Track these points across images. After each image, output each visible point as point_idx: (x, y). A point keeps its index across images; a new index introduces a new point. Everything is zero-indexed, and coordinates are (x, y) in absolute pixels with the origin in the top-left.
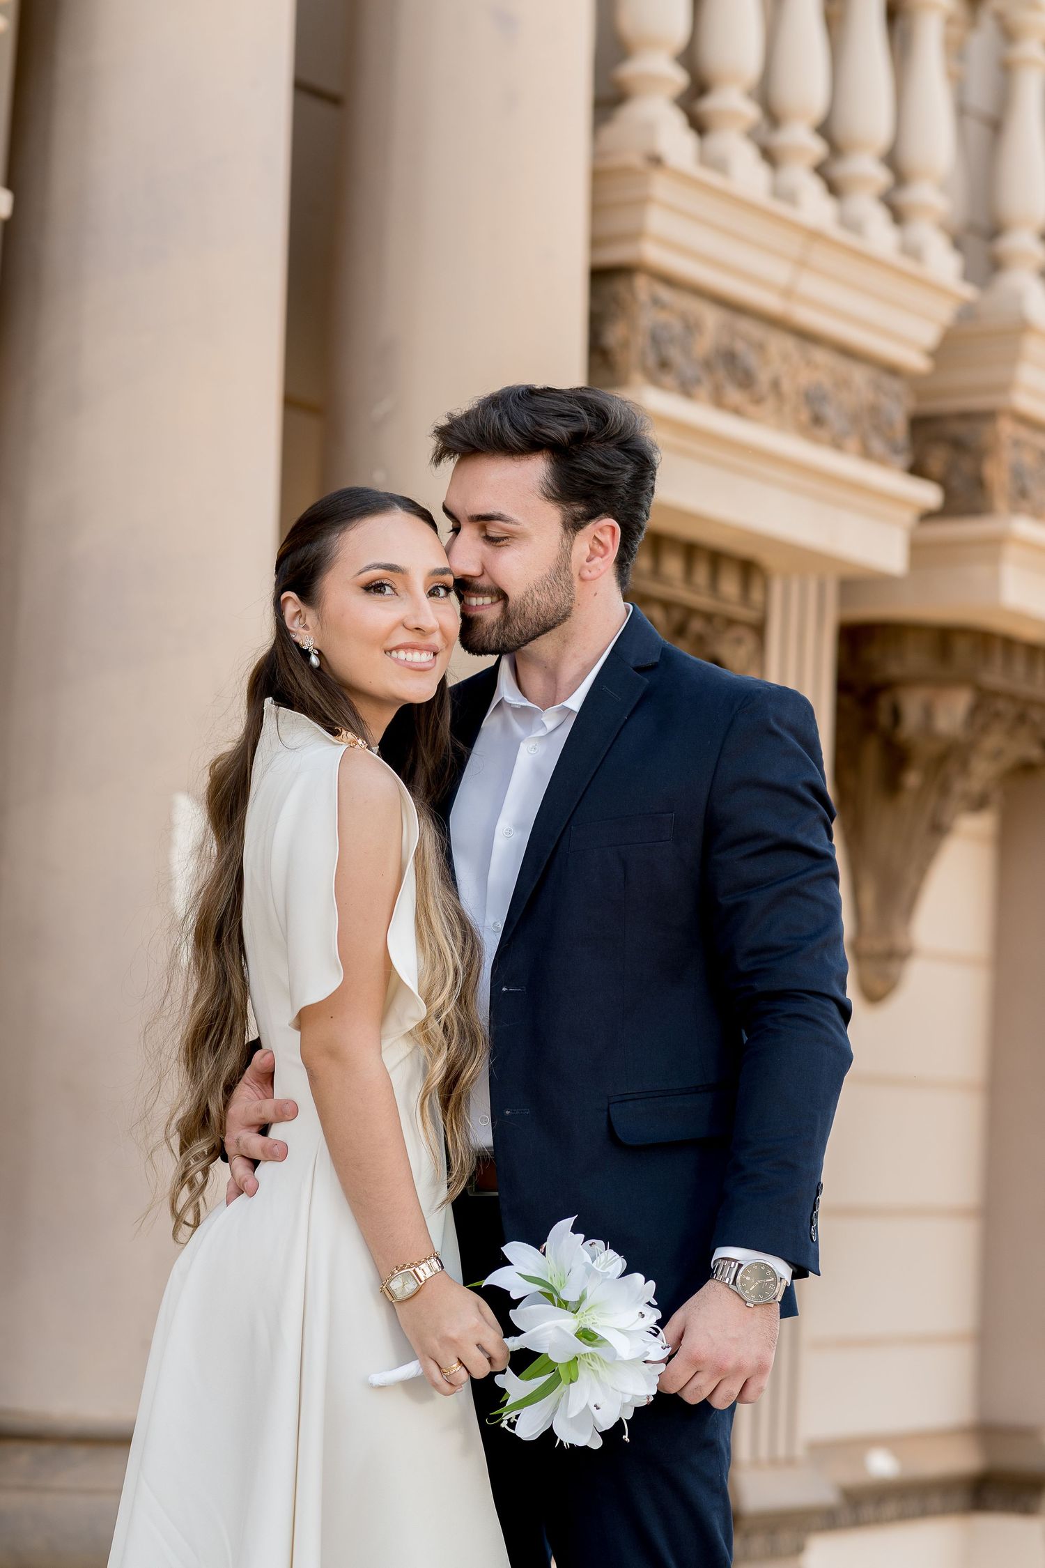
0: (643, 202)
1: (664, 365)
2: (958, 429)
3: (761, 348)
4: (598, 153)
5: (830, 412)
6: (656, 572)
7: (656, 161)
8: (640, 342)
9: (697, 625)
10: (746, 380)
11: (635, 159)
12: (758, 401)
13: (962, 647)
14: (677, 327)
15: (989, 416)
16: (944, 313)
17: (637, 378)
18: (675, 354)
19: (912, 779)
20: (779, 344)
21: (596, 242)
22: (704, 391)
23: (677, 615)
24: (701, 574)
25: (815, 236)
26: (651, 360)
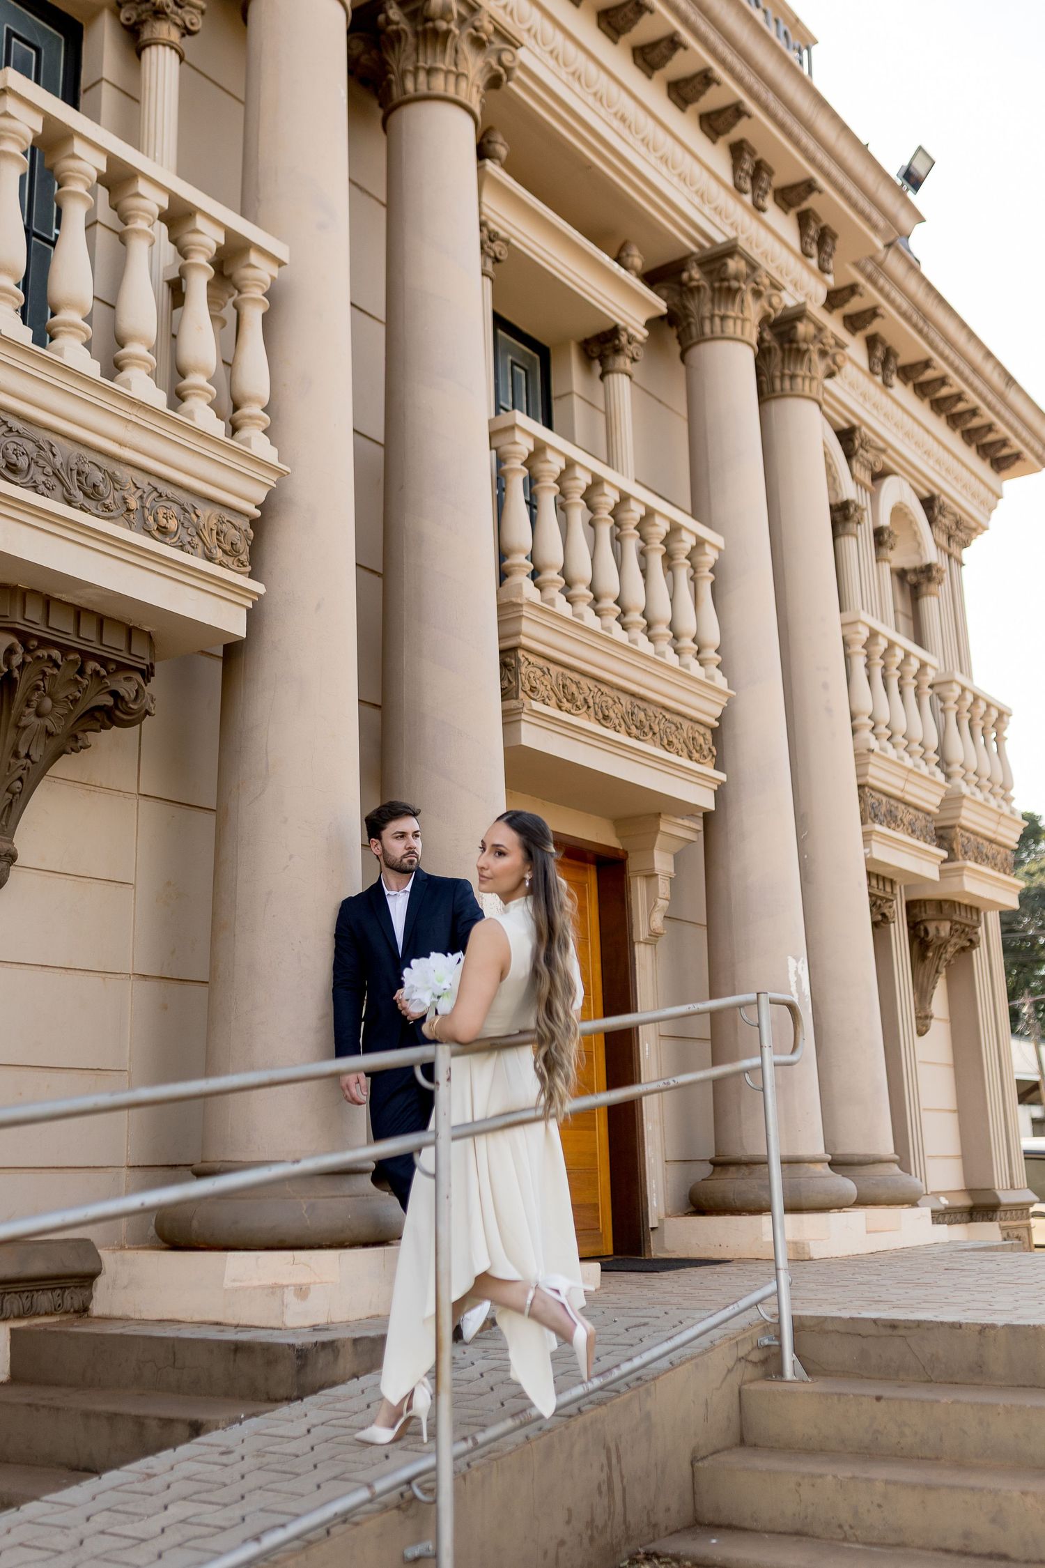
0: (869, 764)
1: (876, 814)
4: (855, 747)
5: (916, 828)
7: (869, 748)
10: (894, 819)
11: (865, 750)
12: (898, 825)
14: (877, 802)
21: (859, 777)
25: (909, 770)
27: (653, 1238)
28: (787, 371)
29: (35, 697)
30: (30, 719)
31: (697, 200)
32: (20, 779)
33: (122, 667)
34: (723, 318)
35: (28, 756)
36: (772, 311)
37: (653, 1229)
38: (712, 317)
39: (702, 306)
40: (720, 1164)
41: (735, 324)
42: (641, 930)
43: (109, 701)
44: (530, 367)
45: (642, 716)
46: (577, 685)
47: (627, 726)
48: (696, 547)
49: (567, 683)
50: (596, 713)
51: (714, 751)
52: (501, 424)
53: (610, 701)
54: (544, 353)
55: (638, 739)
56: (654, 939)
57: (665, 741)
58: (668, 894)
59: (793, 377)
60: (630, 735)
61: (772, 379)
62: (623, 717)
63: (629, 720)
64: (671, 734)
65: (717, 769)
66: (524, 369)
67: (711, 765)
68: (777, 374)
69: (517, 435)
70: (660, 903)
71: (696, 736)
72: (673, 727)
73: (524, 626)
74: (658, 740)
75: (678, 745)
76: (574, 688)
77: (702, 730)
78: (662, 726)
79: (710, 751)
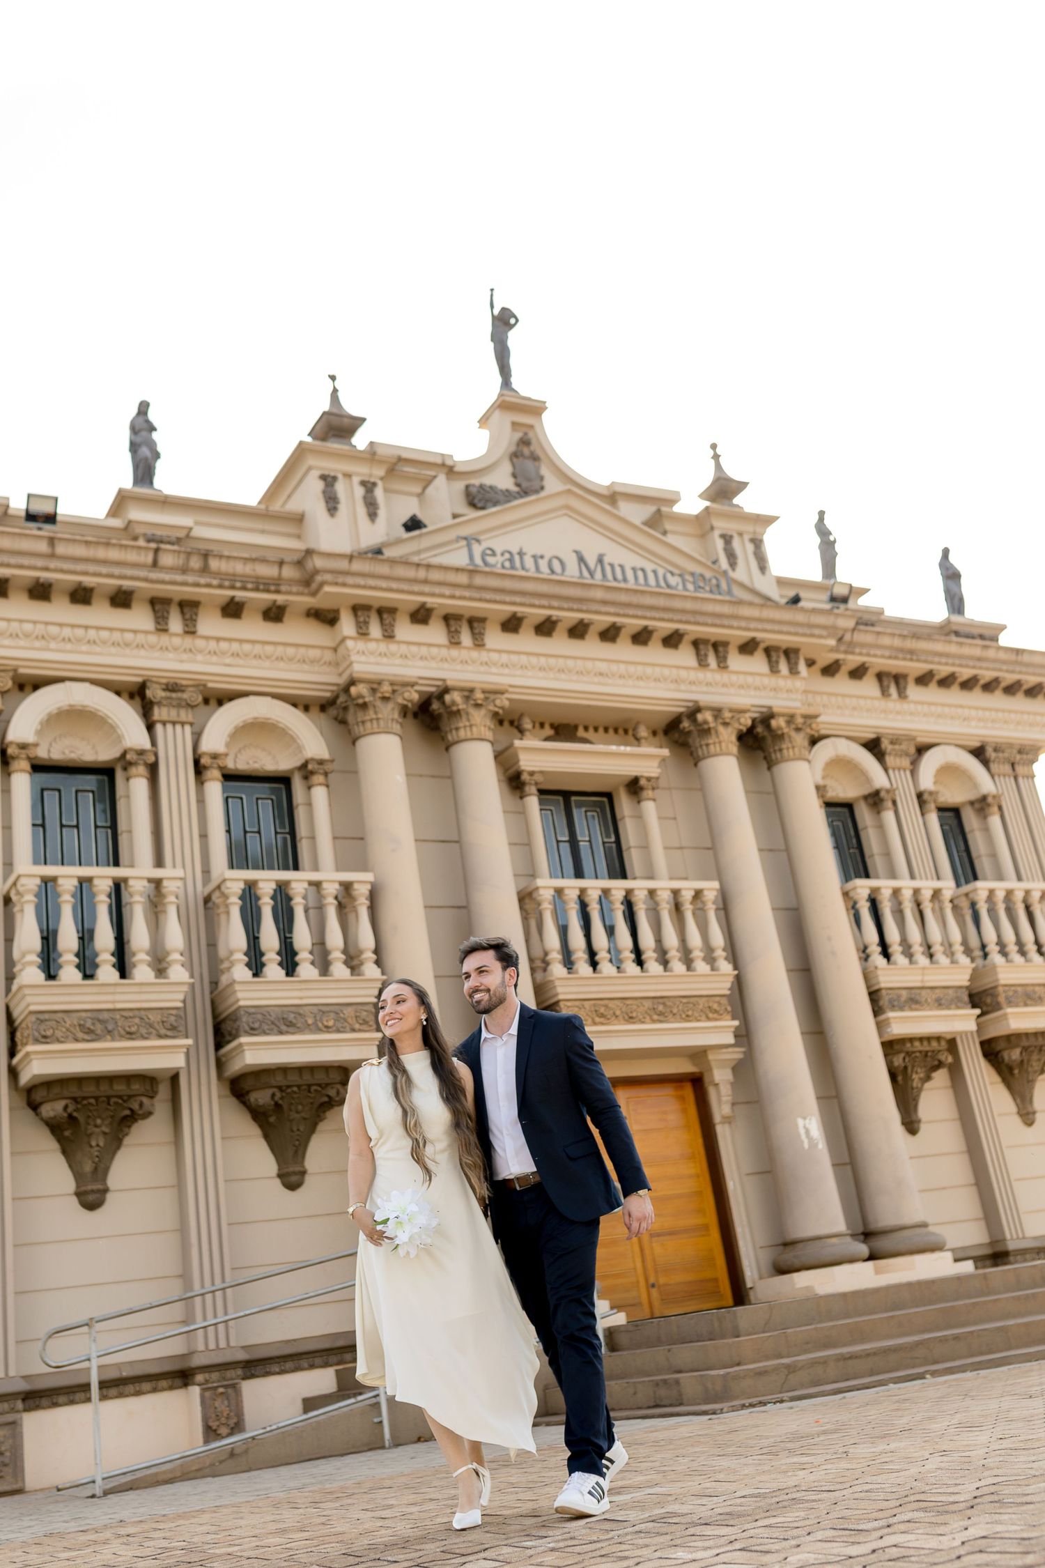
0: (877, 976)
1: (893, 1006)
2: (990, 991)
3: (920, 994)
5: (943, 1002)
6: (912, 1045)
7: (876, 968)
8: (886, 1003)
9: (929, 1054)
10: (918, 1003)
11: (873, 969)
12: (922, 1006)
13: (1013, 1039)
14: (895, 997)
15: (996, 987)
16: (969, 971)
17: (888, 1010)
18: (896, 1003)
19: (1016, 1071)
20: (924, 992)
21: (868, 987)
22: (906, 1008)
23: (923, 1053)
24: (925, 1043)
25: (924, 968)
26: (890, 1006)
27: (751, 1293)
29: (293, 1107)
30: (294, 1115)
31: (673, 686)
32: (298, 1140)
33: (327, 1085)
34: (707, 745)
35: (298, 1130)
36: (741, 727)
37: (751, 1288)
38: (701, 746)
39: (695, 741)
40: (788, 1244)
41: (715, 747)
42: (717, 1118)
43: (326, 1099)
44: (600, 808)
45: (661, 1008)
46: (606, 1006)
47: (651, 1016)
48: (698, 894)
49: (597, 1009)
50: (624, 1017)
51: (729, 1009)
52: (532, 887)
53: (635, 1007)
54: (609, 796)
55: (661, 1021)
56: (728, 1120)
57: (684, 1016)
58: (730, 1092)
59: (781, 750)
60: (654, 1021)
61: (770, 753)
62: (646, 1013)
63: (651, 1013)
64: (688, 1011)
65: (733, 1018)
66: (596, 811)
67: (729, 1017)
68: (771, 750)
69: (542, 892)
70: (724, 1099)
71: (711, 1005)
72: (691, 1005)
73: (559, 990)
74: (678, 1017)
75: (696, 1014)
76: (602, 1010)
77: (717, 999)
78: (680, 1008)
79: (726, 1009)
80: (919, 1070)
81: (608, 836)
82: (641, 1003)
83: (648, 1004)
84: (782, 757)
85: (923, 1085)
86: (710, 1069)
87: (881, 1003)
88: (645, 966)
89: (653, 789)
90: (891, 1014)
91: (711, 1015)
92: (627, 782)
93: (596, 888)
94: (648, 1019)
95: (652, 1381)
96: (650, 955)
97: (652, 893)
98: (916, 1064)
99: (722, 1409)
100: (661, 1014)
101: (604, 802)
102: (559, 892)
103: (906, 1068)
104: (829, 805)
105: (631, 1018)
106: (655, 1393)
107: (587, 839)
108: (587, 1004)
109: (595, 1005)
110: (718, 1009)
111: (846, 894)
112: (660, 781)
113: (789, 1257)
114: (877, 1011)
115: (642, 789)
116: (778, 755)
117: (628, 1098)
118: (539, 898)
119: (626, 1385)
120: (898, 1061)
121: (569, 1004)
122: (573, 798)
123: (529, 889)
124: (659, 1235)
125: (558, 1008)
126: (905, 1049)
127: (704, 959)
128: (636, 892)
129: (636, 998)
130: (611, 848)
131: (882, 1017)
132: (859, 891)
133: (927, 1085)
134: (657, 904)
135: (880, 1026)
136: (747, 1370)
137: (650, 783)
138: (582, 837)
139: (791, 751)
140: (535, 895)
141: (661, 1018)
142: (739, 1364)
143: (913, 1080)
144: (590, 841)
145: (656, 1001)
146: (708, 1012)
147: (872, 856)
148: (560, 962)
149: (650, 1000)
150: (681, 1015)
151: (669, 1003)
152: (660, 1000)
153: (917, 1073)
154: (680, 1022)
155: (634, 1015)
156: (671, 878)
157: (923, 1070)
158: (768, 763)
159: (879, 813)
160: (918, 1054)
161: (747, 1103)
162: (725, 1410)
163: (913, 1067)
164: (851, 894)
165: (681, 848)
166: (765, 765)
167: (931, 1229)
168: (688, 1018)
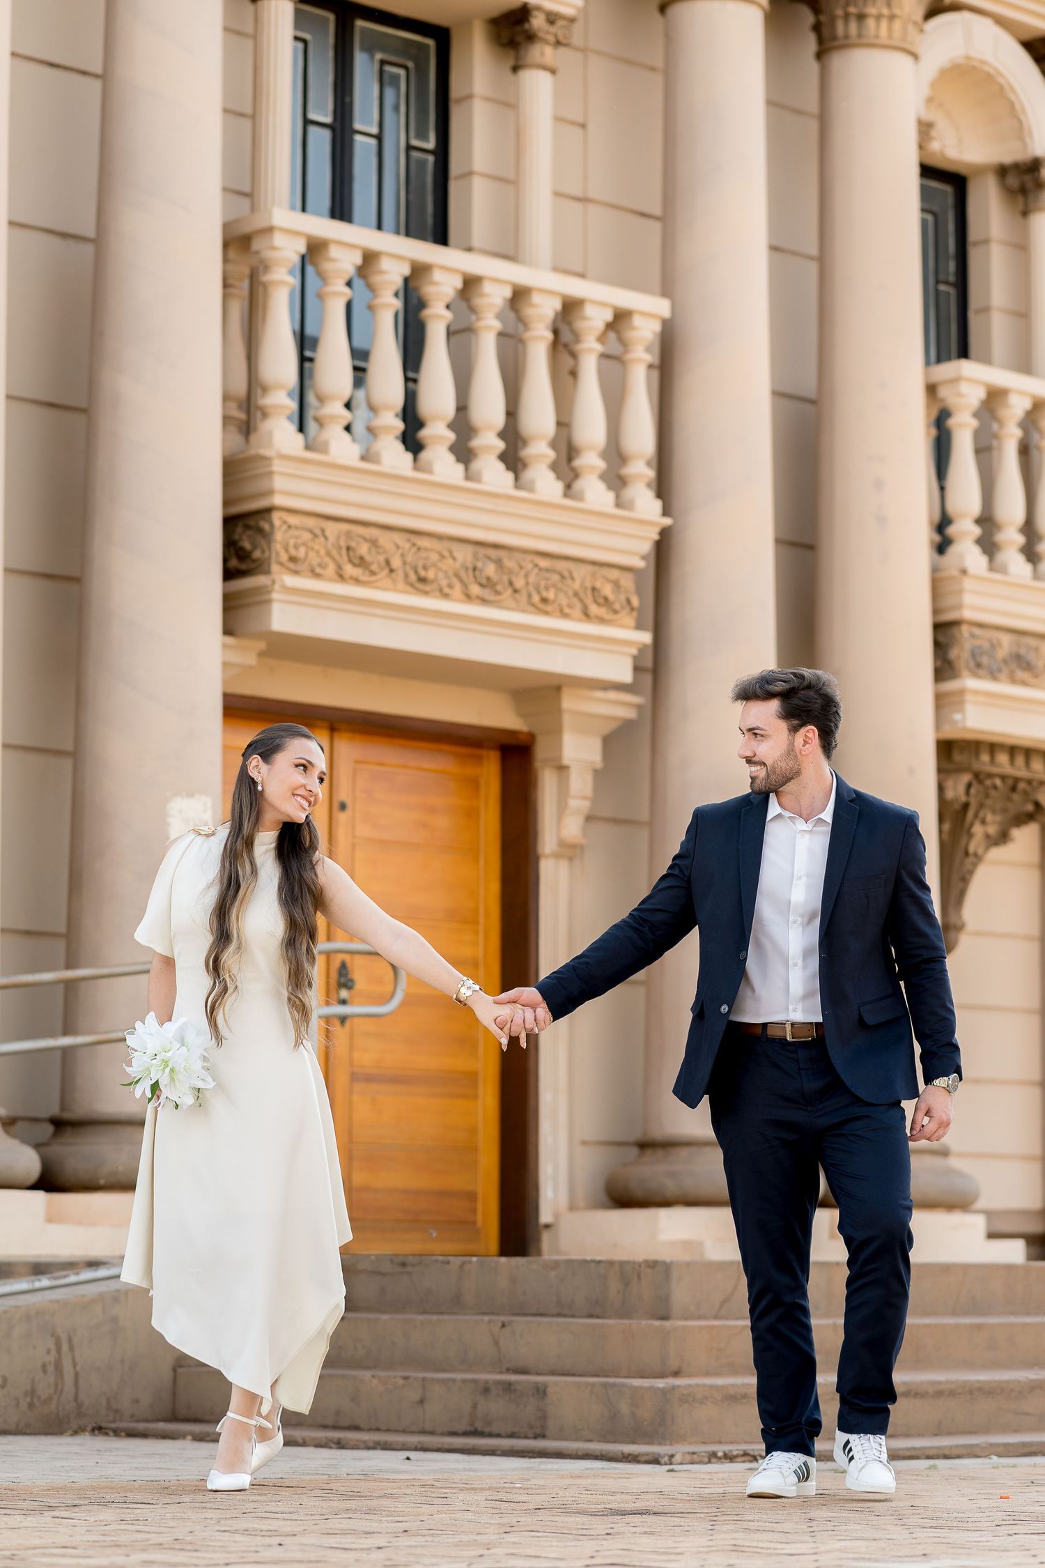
0: (960, 592)
1: (979, 665)
3: (1037, 649)
4: (935, 570)
6: (992, 760)
7: (964, 572)
8: (966, 655)
9: (1022, 786)
10: (1028, 667)
11: (955, 573)
12: (1038, 677)
14: (986, 645)
17: (965, 673)
18: (985, 660)
21: (936, 611)
22: (1003, 676)
23: (1010, 782)
24: (1020, 760)
26: (972, 664)
28: (852, 10)
37: (546, 1225)
40: (649, 1146)
42: (548, 840)
44: (416, 60)
45: (490, 570)
46: (374, 543)
47: (465, 585)
48: (620, 320)
49: (353, 544)
50: (406, 576)
51: (635, 601)
52: (259, 223)
53: (434, 557)
54: (442, 36)
55: (484, 601)
56: (570, 851)
57: (536, 599)
58: (588, 790)
59: (861, 17)
60: (468, 597)
61: (833, 19)
62: (457, 575)
63: (468, 578)
64: (547, 588)
65: (639, 626)
66: (406, 68)
67: (630, 620)
68: (839, 12)
69: (278, 239)
70: (574, 803)
71: (598, 585)
72: (555, 578)
73: (279, 483)
74: (523, 598)
75: (564, 601)
76: (364, 549)
77: (615, 574)
78: (532, 579)
79: (628, 601)
80: (989, 817)
81: (422, 135)
82: (451, 552)
83: (464, 555)
84: (860, 36)
85: (987, 848)
86: (557, 731)
87: (953, 653)
88: (476, 465)
89: (558, 43)
90: (971, 683)
91: (594, 609)
92: (495, 13)
93: (399, 258)
94: (457, 590)
95: (475, 1381)
96: (437, 432)
97: (519, 296)
98: (988, 802)
99: (672, 1456)
100: (489, 584)
101: (428, 46)
102: (315, 251)
103: (966, 806)
104: (928, 171)
105: (422, 580)
106: (475, 1406)
107: (374, 130)
108: (332, 529)
109: (348, 535)
110: (611, 597)
111: (931, 389)
112: (577, 28)
113: (653, 1172)
114: (944, 668)
115: (531, 37)
116: (853, 27)
117: (357, 762)
118: (268, 254)
119: (401, 1382)
120: (956, 789)
121: (293, 520)
122: (360, 23)
123: (247, 229)
124: (369, 1079)
125: (266, 526)
126: (976, 766)
127: (604, 477)
128: (437, 275)
129: (439, 537)
130: (422, 164)
131: (950, 686)
132: (964, 388)
133: (996, 853)
134: (522, 321)
135: (942, 703)
136: (711, 1387)
137: (553, 29)
138: (364, 119)
139: (884, 24)
140: (256, 245)
141: (486, 593)
142: (676, 1374)
143: (970, 836)
144: (379, 138)
145: (482, 551)
146: (589, 600)
147: (986, 310)
148: (289, 418)
149: (470, 549)
150: (530, 596)
151: (509, 563)
152: (493, 553)
153: (983, 822)
154: (523, 611)
155: (431, 574)
156: (556, 269)
157: (998, 818)
158: (820, 40)
159: (1025, 213)
160: (998, 782)
161: (616, 821)
162: (678, 1458)
163: (981, 806)
164: (943, 392)
165: (583, 200)
166: (811, 44)
167: (954, 1162)
168: (543, 605)
